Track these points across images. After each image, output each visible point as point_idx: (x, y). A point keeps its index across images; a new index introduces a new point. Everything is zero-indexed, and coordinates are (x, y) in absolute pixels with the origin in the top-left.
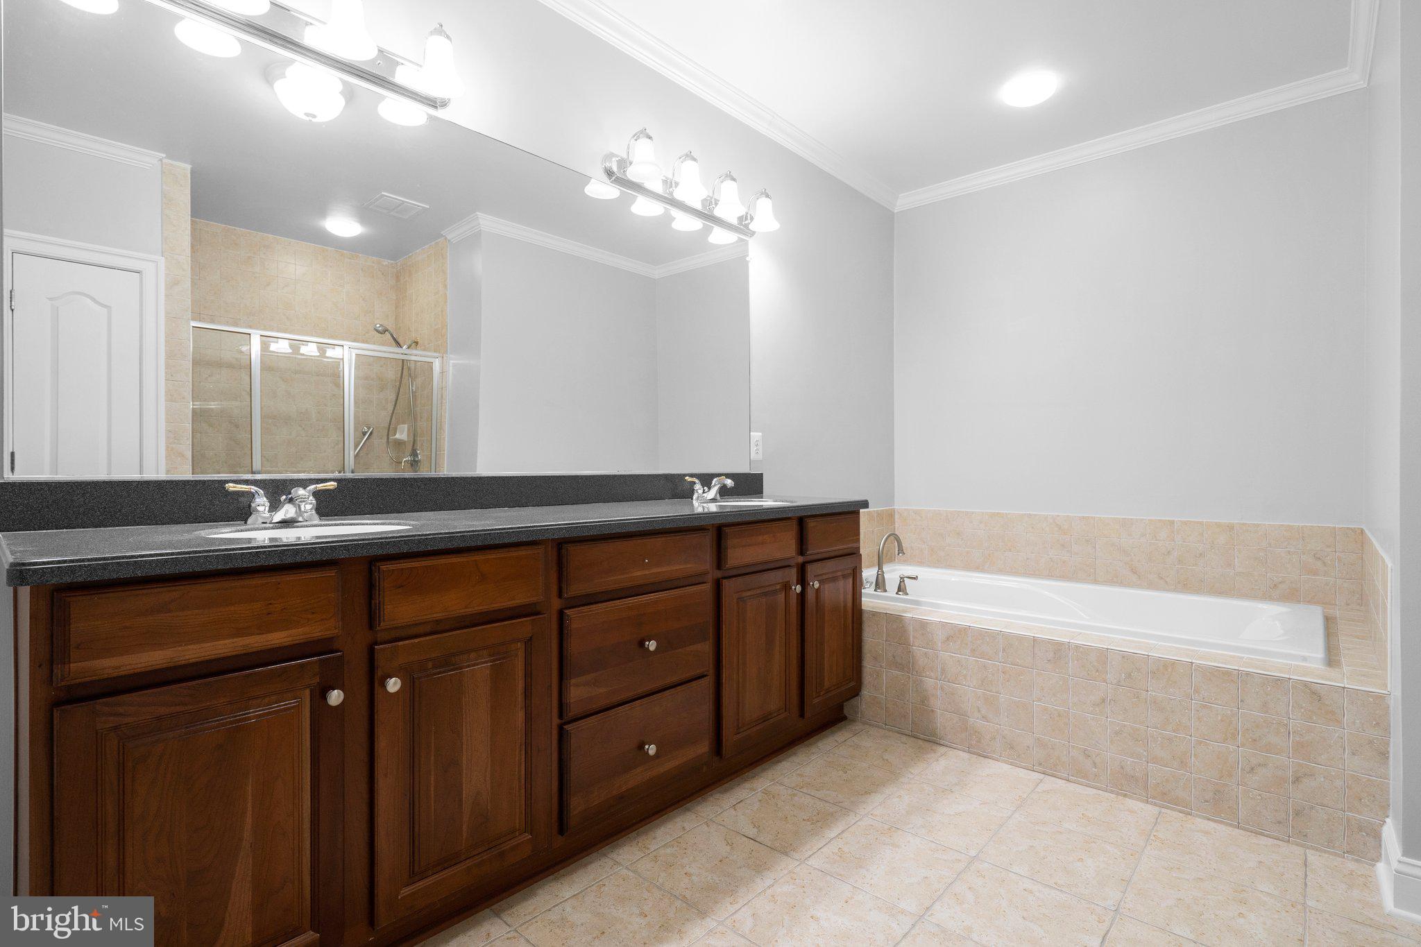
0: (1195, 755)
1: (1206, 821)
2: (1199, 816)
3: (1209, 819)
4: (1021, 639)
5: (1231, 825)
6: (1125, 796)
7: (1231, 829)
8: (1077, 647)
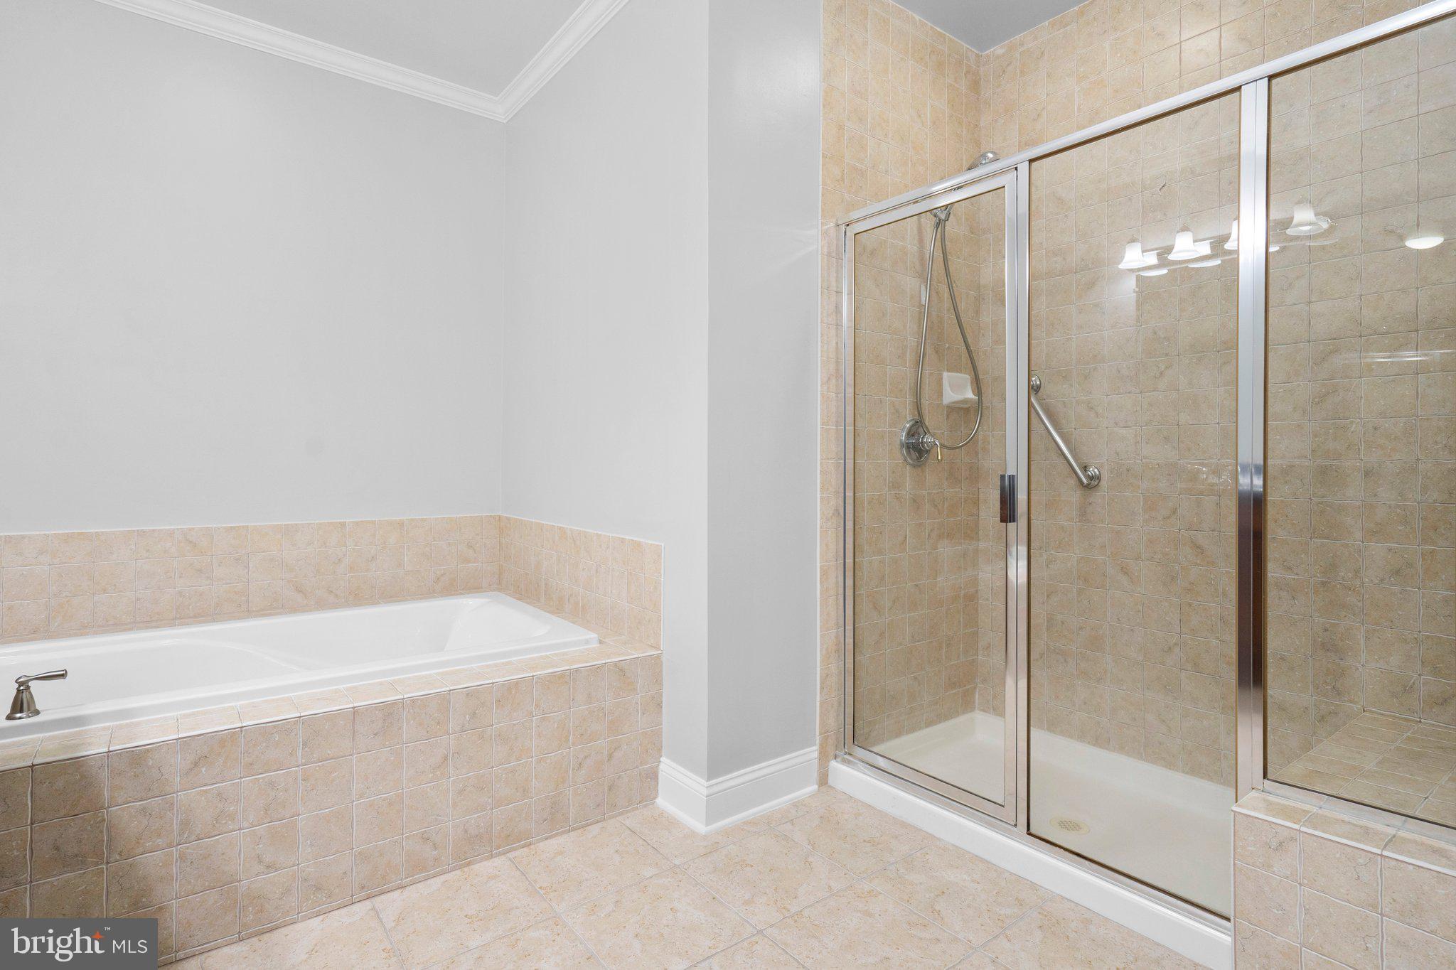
0: (536, 775)
1: (546, 842)
2: (539, 841)
3: (547, 839)
4: (332, 717)
5: (564, 833)
6: (469, 864)
7: (566, 836)
8: (413, 701)
